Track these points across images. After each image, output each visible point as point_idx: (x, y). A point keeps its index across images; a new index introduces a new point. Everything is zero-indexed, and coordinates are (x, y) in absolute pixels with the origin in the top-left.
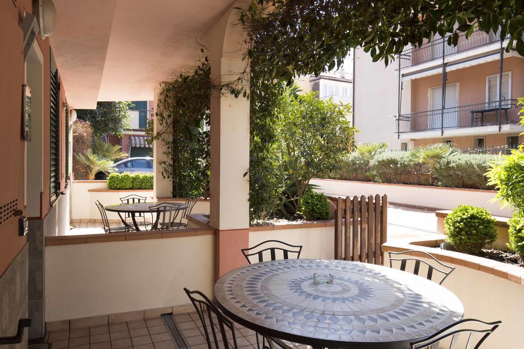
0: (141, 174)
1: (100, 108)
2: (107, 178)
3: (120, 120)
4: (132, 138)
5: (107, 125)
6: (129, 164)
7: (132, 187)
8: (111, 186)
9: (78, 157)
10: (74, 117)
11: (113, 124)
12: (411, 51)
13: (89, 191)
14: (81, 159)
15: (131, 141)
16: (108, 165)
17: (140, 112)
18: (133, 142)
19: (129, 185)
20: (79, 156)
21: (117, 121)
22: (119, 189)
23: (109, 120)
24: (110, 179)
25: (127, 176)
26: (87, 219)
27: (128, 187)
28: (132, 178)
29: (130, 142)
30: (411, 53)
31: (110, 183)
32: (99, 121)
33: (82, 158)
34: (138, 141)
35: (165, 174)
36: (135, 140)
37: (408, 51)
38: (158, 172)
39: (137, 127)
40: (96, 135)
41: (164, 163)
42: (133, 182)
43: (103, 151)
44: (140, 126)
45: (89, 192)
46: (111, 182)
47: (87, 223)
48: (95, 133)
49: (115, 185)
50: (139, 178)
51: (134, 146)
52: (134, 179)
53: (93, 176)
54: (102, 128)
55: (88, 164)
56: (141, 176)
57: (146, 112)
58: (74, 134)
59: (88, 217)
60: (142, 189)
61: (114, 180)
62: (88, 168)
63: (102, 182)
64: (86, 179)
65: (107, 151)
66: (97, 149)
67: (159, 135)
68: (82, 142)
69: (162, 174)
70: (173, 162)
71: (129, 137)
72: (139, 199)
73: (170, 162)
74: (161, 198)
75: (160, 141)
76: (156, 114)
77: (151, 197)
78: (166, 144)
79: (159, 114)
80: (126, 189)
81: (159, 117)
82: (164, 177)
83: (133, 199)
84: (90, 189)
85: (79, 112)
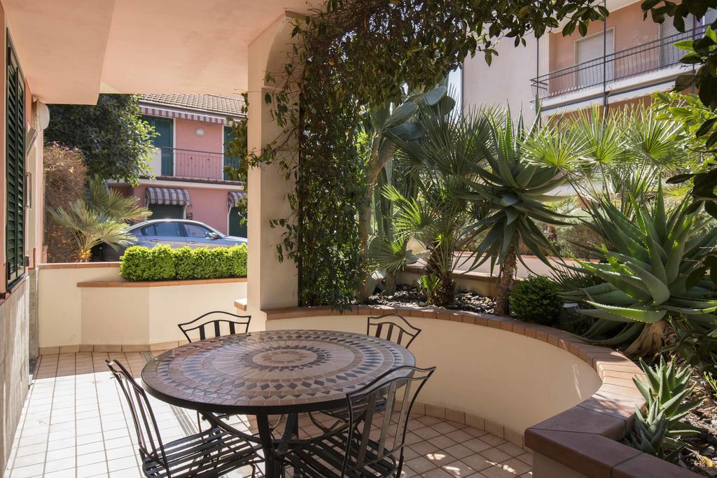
0: (194, 248)
1: (100, 132)
2: (121, 257)
3: (135, 156)
4: (151, 190)
5: (111, 163)
7: (174, 274)
8: (130, 274)
9: (55, 215)
11: (123, 161)
12: (548, 77)
13: (80, 285)
14: (62, 220)
15: (149, 194)
16: (118, 231)
18: (153, 196)
19: (169, 271)
20: (59, 214)
21: (130, 156)
22: (147, 280)
23: (115, 155)
24: (127, 260)
25: (165, 252)
26: (75, 346)
27: (166, 276)
28: (176, 257)
29: (148, 196)
30: (548, 81)
31: (126, 268)
32: (96, 156)
33: (64, 217)
34: (159, 194)
35: (284, 252)
36: (155, 192)
37: (544, 78)
38: (265, 244)
39: (159, 175)
40: (93, 178)
41: (282, 222)
42: (176, 265)
43: (105, 205)
44: (163, 172)
45: (79, 288)
46: (129, 266)
47: (76, 353)
48: (90, 173)
49: (139, 272)
50: (189, 257)
51: (153, 202)
52: (180, 259)
53: (88, 252)
54: (104, 168)
55: (77, 229)
56: (192, 252)
57: (171, 151)
58: (46, 169)
59: (77, 342)
60: (194, 278)
61: (136, 261)
62: (77, 237)
63: (109, 266)
64: (72, 260)
65: (114, 206)
66: (94, 202)
67: (268, 153)
68: (66, 189)
69: (280, 250)
70: (300, 220)
71: (147, 188)
72: (232, 324)
73: (293, 221)
74: (272, 311)
75: (273, 168)
76: (267, 98)
77: (237, 305)
78: (288, 176)
79: (274, 100)
80: (164, 279)
81: (274, 105)
82: (281, 259)
83: (217, 323)
84: (81, 280)
85: (55, 110)
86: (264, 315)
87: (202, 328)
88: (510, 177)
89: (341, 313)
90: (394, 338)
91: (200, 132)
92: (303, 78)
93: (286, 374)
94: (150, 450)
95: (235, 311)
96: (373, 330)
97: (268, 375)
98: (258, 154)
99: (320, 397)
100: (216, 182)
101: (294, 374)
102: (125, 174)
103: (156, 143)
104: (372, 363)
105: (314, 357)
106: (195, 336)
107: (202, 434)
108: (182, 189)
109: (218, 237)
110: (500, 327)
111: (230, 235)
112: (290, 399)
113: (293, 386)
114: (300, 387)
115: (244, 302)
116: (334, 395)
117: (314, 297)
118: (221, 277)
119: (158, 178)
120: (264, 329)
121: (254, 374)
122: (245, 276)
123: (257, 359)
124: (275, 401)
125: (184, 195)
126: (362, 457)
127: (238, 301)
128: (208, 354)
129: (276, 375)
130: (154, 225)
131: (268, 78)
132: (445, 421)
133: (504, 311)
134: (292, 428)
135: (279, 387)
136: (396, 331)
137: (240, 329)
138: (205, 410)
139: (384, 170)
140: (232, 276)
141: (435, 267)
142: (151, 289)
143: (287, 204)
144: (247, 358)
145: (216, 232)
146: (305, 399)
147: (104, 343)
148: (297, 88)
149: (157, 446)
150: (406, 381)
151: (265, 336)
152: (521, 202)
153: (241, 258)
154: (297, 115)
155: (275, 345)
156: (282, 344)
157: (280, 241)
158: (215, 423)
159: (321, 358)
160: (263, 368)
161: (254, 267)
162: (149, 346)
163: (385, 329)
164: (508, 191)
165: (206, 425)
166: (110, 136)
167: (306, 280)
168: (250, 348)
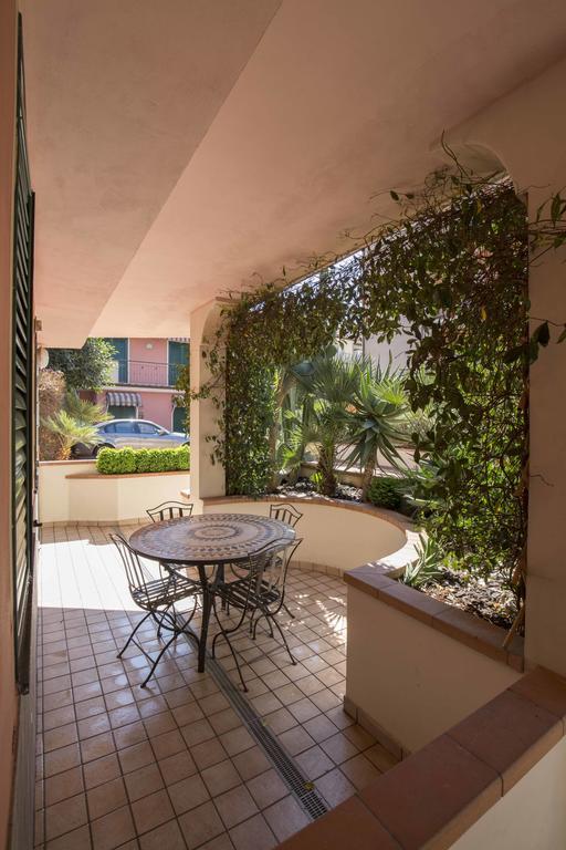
2: (96, 457)
3: (99, 371)
4: (111, 394)
5: (82, 377)
6: (109, 428)
7: (135, 469)
8: (103, 469)
10: (44, 361)
11: (91, 375)
13: (67, 477)
15: (109, 398)
17: (120, 362)
18: (112, 399)
19: (131, 466)
21: (96, 371)
22: (115, 473)
23: (85, 370)
24: (101, 459)
25: (128, 452)
26: (64, 522)
27: (129, 470)
28: (137, 456)
29: (108, 400)
31: (101, 464)
32: (71, 372)
34: (117, 397)
35: (216, 459)
36: (114, 396)
38: (202, 453)
39: (117, 381)
40: (69, 390)
41: (214, 438)
42: (137, 462)
43: (80, 413)
44: (120, 380)
45: (67, 480)
46: (103, 463)
47: (65, 528)
48: (67, 387)
49: (110, 468)
50: (146, 456)
51: (112, 405)
52: (139, 457)
53: (68, 451)
55: (61, 433)
56: (149, 452)
57: (126, 363)
59: (66, 518)
61: (108, 460)
62: (59, 438)
63: (87, 463)
65: (86, 412)
66: (71, 409)
67: (204, 391)
68: (51, 401)
69: (212, 457)
70: (227, 436)
71: (107, 393)
72: (181, 509)
73: (222, 437)
74: (208, 500)
75: (207, 401)
76: (204, 355)
77: (182, 494)
78: (218, 406)
79: (208, 355)
80: (127, 473)
81: (208, 359)
82: (213, 463)
83: (171, 509)
84: (68, 474)
85: (52, 352)
86: (202, 502)
87: (161, 512)
88: (370, 408)
89: (255, 500)
90: (287, 519)
91: (149, 346)
92: (229, 338)
93: (216, 543)
94: (137, 586)
95: (181, 499)
96: (274, 513)
97: (204, 543)
98: (197, 392)
99: (234, 556)
100: (161, 387)
101: (220, 543)
102: (90, 384)
103: (115, 357)
104: (268, 536)
105: (233, 532)
106: (157, 517)
107: (162, 580)
108: (135, 393)
109: (165, 434)
110: (360, 510)
111: (175, 431)
112: (217, 557)
113: (219, 550)
114: (223, 550)
115: (187, 492)
116: (243, 554)
117: (236, 489)
118: (169, 471)
119: (117, 385)
120: (201, 513)
121: (196, 543)
122: (188, 470)
123: (198, 533)
124: (208, 558)
125: (137, 398)
126: (258, 589)
127: (184, 491)
128: (167, 530)
129: (209, 543)
130: (114, 424)
131: (204, 340)
132: (327, 575)
133: (365, 500)
134: (220, 575)
135: (211, 550)
136: (288, 514)
137: (186, 513)
138: (164, 562)
139: (288, 396)
140: (178, 470)
141: (322, 467)
142: (119, 480)
143: (217, 426)
144: (191, 532)
145: (163, 430)
146: (226, 556)
147: (85, 519)
148: (225, 346)
149: (142, 583)
150: (284, 548)
151: (202, 518)
152: (377, 425)
153: (185, 457)
154: (224, 366)
155: (209, 524)
156: (214, 523)
157: (212, 452)
158: (172, 573)
159: (237, 533)
160: (201, 539)
161: (194, 463)
162: (117, 522)
163: (281, 513)
164: (371, 417)
165: (166, 574)
166: (81, 356)
167: (231, 476)
168: (193, 526)
